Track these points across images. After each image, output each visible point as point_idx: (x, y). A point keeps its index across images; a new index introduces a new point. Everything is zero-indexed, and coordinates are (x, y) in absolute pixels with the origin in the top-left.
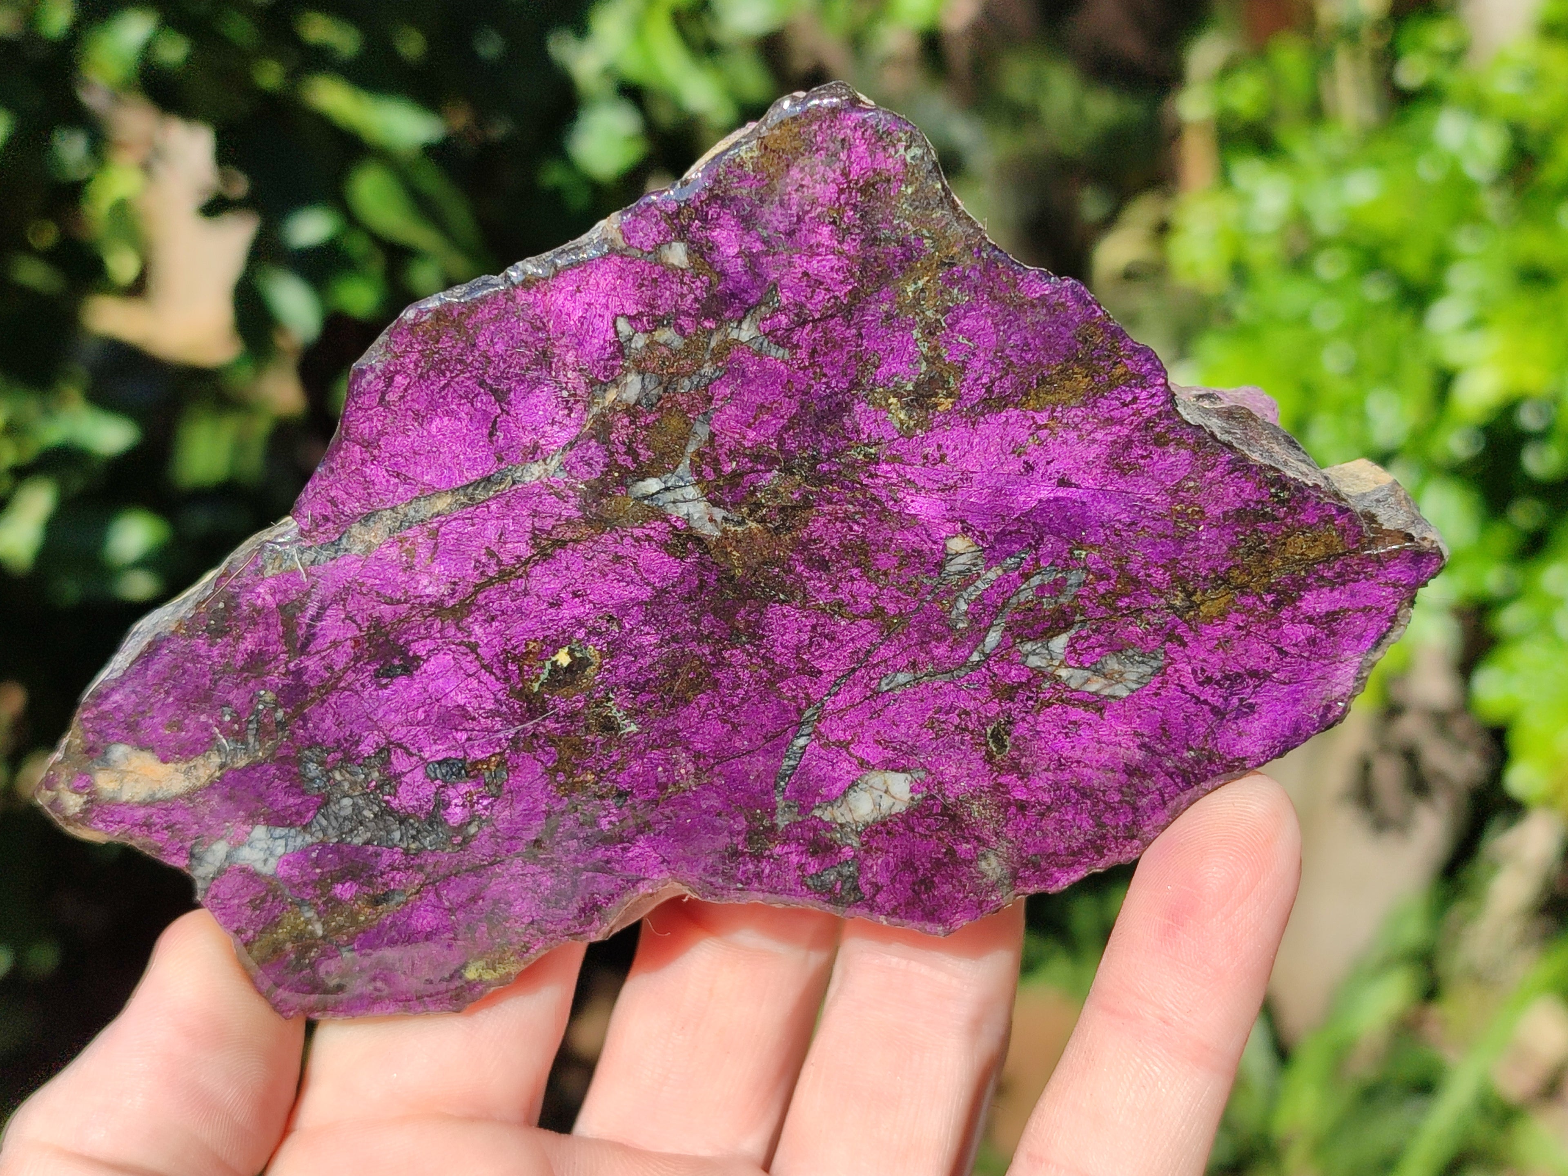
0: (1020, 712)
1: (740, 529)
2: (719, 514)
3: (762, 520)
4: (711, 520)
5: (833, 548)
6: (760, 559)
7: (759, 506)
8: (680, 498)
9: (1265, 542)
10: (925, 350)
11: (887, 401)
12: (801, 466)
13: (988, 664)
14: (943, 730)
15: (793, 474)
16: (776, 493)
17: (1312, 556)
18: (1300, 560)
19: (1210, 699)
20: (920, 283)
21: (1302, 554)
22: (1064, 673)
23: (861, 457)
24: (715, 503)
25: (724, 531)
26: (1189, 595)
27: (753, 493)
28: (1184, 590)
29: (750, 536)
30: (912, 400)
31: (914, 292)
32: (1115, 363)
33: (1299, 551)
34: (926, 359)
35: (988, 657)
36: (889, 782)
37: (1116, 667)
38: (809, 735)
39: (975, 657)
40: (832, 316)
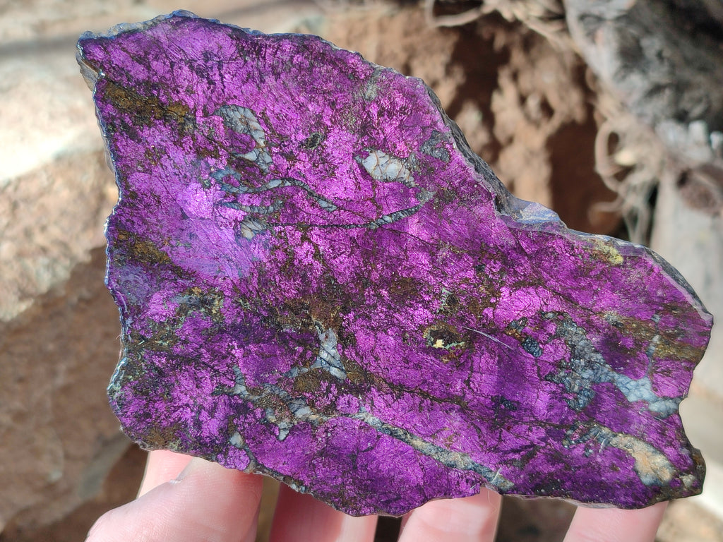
0: (294, 144)
1: (320, 323)
2: (322, 337)
3: (309, 318)
4: (327, 337)
5: (294, 281)
6: (325, 304)
7: (304, 324)
8: (329, 356)
9: (135, 117)
10: (183, 317)
11: (216, 314)
12: (273, 323)
13: (285, 175)
14: (330, 168)
15: (278, 322)
16: (293, 322)
17: (124, 93)
18: (130, 96)
19: (217, 73)
20: (160, 342)
21: (126, 97)
22: (262, 142)
23: (248, 303)
24: (319, 341)
25: (327, 328)
26: (183, 124)
27: (301, 331)
28: (183, 129)
29: (319, 317)
30: (207, 304)
31: (166, 341)
32: (121, 241)
33: (126, 99)
34: (186, 314)
35: (282, 179)
36: (373, 168)
37: (239, 124)
38: (382, 218)
39: (288, 184)
40: (204, 363)
